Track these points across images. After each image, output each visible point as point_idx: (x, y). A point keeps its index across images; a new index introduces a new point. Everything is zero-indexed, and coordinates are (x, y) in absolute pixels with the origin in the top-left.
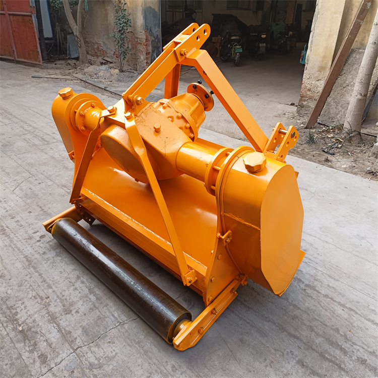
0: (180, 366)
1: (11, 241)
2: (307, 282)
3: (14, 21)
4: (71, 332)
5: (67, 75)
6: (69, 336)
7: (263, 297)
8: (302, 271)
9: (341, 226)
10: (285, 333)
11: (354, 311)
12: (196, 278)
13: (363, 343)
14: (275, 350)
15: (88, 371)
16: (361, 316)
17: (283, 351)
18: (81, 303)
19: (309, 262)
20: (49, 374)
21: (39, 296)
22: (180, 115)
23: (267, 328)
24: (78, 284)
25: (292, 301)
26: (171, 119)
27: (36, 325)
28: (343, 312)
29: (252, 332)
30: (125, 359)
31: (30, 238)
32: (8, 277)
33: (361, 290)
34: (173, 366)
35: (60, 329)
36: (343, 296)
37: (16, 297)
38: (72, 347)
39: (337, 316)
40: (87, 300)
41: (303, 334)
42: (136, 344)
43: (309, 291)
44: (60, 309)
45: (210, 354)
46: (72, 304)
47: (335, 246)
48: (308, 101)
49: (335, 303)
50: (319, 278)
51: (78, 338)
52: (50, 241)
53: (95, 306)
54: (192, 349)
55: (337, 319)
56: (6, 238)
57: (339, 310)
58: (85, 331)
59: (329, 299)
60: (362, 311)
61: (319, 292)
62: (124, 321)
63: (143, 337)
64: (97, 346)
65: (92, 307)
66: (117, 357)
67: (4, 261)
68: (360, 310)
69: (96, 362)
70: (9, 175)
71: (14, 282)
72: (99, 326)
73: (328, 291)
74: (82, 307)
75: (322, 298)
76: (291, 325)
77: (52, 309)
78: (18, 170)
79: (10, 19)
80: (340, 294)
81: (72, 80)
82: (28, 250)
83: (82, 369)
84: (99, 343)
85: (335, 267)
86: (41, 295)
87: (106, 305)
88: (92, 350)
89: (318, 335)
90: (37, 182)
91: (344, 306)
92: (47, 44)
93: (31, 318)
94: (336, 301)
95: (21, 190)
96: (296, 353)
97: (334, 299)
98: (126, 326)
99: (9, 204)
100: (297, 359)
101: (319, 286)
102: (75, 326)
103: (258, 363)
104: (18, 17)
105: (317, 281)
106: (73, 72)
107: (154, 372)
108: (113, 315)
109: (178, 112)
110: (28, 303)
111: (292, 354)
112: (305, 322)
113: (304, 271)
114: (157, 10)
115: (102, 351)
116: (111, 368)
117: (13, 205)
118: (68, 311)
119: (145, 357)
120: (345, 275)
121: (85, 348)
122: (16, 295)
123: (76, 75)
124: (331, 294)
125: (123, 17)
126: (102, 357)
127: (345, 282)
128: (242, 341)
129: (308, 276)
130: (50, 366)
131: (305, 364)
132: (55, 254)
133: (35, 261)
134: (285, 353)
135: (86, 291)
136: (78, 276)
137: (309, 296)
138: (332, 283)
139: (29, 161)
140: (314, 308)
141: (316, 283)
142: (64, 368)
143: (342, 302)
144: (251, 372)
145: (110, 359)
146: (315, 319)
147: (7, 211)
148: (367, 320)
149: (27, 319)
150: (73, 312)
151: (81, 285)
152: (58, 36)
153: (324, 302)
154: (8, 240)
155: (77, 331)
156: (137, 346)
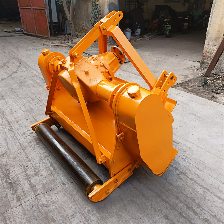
0: (93, 211)
1: (14, 134)
2: (181, 170)
3: (36, 12)
4: (36, 186)
5: (63, 44)
6: (34, 188)
7: (151, 176)
8: (179, 164)
9: (212, 138)
10: (160, 199)
11: (208, 190)
12: (105, 160)
13: (209, 210)
14: (152, 208)
15: (41, 207)
16: (212, 194)
17: (156, 209)
18: (45, 170)
19: (186, 159)
20: (20, 207)
21: (23, 165)
22: (102, 65)
23: (149, 194)
24: (45, 161)
25: (169, 181)
26: (96, 67)
27: (18, 180)
28: (201, 190)
29: (140, 196)
30: (63, 203)
31: (25, 134)
32: (9, 154)
33: (216, 178)
34: (89, 210)
35: (31, 184)
36: (203, 180)
37: (11, 165)
38: (35, 194)
39: (196, 192)
40: (48, 170)
41: (172, 200)
42: (70, 196)
43: (181, 176)
44: (32, 173)
45: (112, 206)
46: (39, 171)
47: (205, 150)
48: (208, 59)
49: (197, 184)
50: (190, 168)
51: (39, 189)
52: (35, 136)
53: (52, 173)
54: (102, 202)
55: (195, 194)
56: (12, 133)
57: (198, 188)
58: (44, 186)
59: (193, 182)
60: (214, 191)
61: (187, 177)
62: (66, 183)
63: (75, 192)
64: (49, 195)
65: (50, 173)
66: (58, 202)
67: (9, 145)
68: (212, 190)
69: (46, 203)
70: (20, 99)
71: (11, 156)
72: (51, 184)
73: (194, 177)
74: (45, 173)
75: (189, 181)
76: (165, 195)
77: (28, 172)
78: (26, 96)
79: (34, 12)
80: (201, 179)
81: (65, 46)
82: (22, 140)
83: (38, 206)
84: (50, 193)
85: (202, 162)
86: (24, 165)
87: (58, 173)
88: (45, 196)
89: (181, 202)
90: (34, 103)
91: (202, 186)
92: (54, 26)
93: (17, 176)
94: (197, 183)
95: (25, 107)
96: (164, 210)
97: (197, 182)
98: (67, 186)
99: (17, 114)
100: (164, 214)
101: (189, 173)
102: (39, 183)
103: (139, 214)
104: (38, 10)
105: (188, 170)
106: (67, 42)
107: (77, 212)
108: (61, 179)
109: (101, 63)
110: (16, 168)
111: (162, 211)
112: (174, 193)
113: (181, 163)
114: (117, 4)
115: (51, 198)
116: (54, 207)
117: (19, 115)
118: (36, 175)
119: (74, 203)
120: (207, 168)
121: (42, 195)
122: (11, 164)
123: (68, 44)
124: (195, 179)
125: (97, 9)
126: (50, 201)
127: (206, 172)
128: (132, 200)
129: (183, 167)
130: (21, 202)
131: (168, 217)
132: (36, 143)
133: (25, 146)
134: (157, 210)
135: (49, 165)
136: (46, 156)
137: (181, 179)
138: (198, 172)
139: (32, 92)
140: (182, 186)
141: (187, 171)
142: (28, 205)
143: (202, 184)
144: (134, 218)
145: (54, 202)
146: (181, 192)
147: (15, 118)
148: (215, 196)
149: (14, 177)
150: (39, 175)
151: (47, 161)
152: (60, 21)
153: (189, 183)
154: (13, 134)
155: (39, 186)
156: (71, 197)
